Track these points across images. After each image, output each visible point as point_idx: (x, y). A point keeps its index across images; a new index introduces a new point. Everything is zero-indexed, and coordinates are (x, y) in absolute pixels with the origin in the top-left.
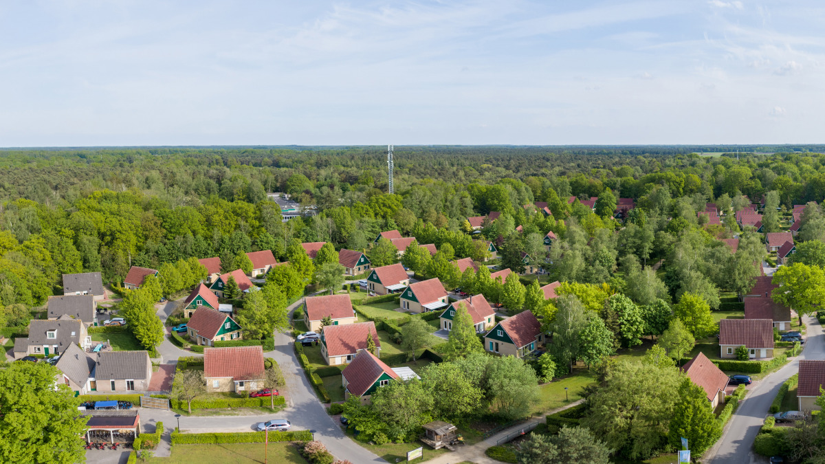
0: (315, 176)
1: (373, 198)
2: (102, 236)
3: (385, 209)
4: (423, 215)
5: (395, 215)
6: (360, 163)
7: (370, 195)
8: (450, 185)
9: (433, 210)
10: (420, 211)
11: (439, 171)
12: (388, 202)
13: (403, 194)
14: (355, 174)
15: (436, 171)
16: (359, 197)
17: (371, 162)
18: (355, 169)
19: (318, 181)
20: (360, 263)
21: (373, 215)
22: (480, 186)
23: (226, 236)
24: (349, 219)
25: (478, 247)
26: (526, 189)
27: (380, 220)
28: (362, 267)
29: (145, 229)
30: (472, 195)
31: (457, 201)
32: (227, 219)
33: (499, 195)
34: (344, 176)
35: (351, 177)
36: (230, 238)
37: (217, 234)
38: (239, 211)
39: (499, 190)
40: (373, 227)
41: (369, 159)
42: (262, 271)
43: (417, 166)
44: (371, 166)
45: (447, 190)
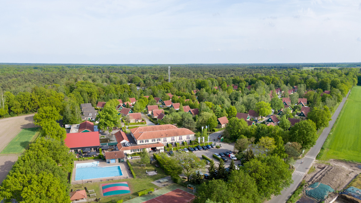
0: (142, 77)
1: (164, 83)
2: (88, 93)
3: (167, 87)
4: (179, 89)
5: (170, 89)
6: (159, 72)
7: (162, 83)
8: (189, 80)
9: (182, 88)
10: (178, 88)
11: (188, 75)
12: (168, 85)
13: (173, 83)
14: (157, 76)
15: (187, 75)
16: (159, 83)
17: (163, 72)
18: (157, 74)
19: (143, 79)
20: (160, 101)
21: (163, 89)
22: (199, 80)
23: (122, 94)
24: (156, 89)
25: (193, 97)
26: (216, 81)
27: (166, 90)
28: (160, 102)
29: (99, 91)
30: (196, 83)
31: (191, 85)
32: (121, 89)
33: (205, 83)
34: (153, 77)
35: (155, 78)
36: (123, 94)
37: (120, 93)
38: (125, 87)
39: (205, 82)
40: (163, 92)
41: (162, 71)
42: (133, 103)
43: (181, 73)
44: (163, 74)
45: (188, 81)
